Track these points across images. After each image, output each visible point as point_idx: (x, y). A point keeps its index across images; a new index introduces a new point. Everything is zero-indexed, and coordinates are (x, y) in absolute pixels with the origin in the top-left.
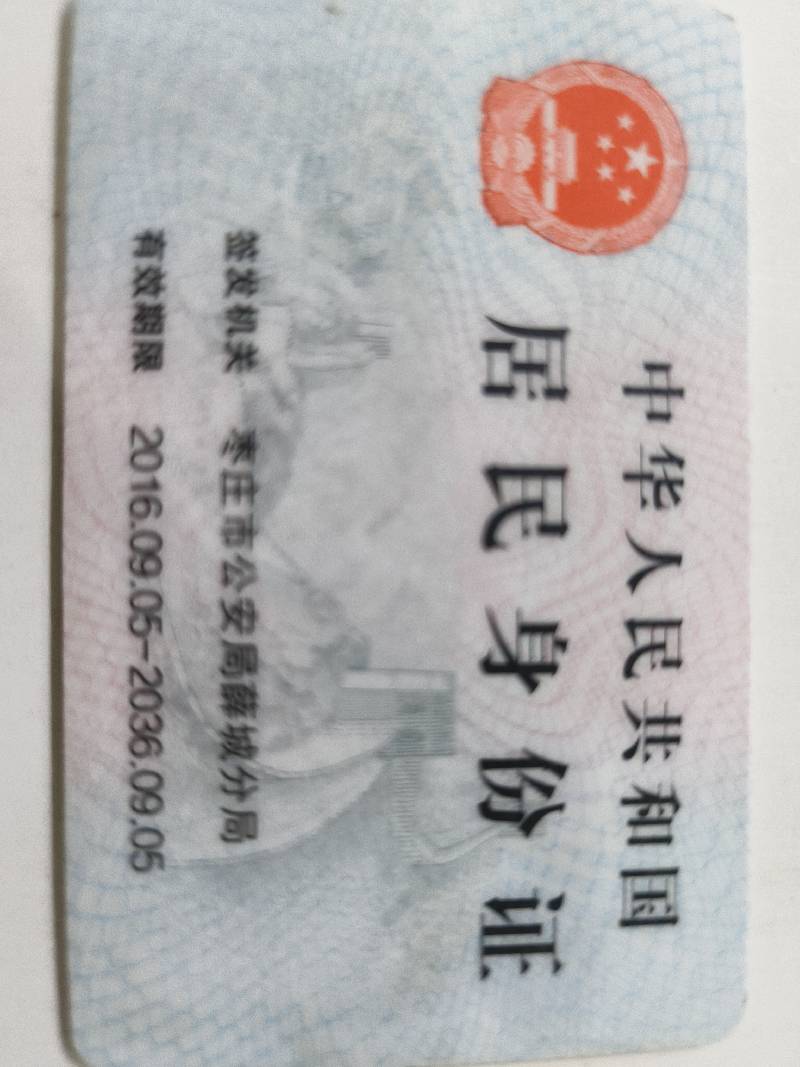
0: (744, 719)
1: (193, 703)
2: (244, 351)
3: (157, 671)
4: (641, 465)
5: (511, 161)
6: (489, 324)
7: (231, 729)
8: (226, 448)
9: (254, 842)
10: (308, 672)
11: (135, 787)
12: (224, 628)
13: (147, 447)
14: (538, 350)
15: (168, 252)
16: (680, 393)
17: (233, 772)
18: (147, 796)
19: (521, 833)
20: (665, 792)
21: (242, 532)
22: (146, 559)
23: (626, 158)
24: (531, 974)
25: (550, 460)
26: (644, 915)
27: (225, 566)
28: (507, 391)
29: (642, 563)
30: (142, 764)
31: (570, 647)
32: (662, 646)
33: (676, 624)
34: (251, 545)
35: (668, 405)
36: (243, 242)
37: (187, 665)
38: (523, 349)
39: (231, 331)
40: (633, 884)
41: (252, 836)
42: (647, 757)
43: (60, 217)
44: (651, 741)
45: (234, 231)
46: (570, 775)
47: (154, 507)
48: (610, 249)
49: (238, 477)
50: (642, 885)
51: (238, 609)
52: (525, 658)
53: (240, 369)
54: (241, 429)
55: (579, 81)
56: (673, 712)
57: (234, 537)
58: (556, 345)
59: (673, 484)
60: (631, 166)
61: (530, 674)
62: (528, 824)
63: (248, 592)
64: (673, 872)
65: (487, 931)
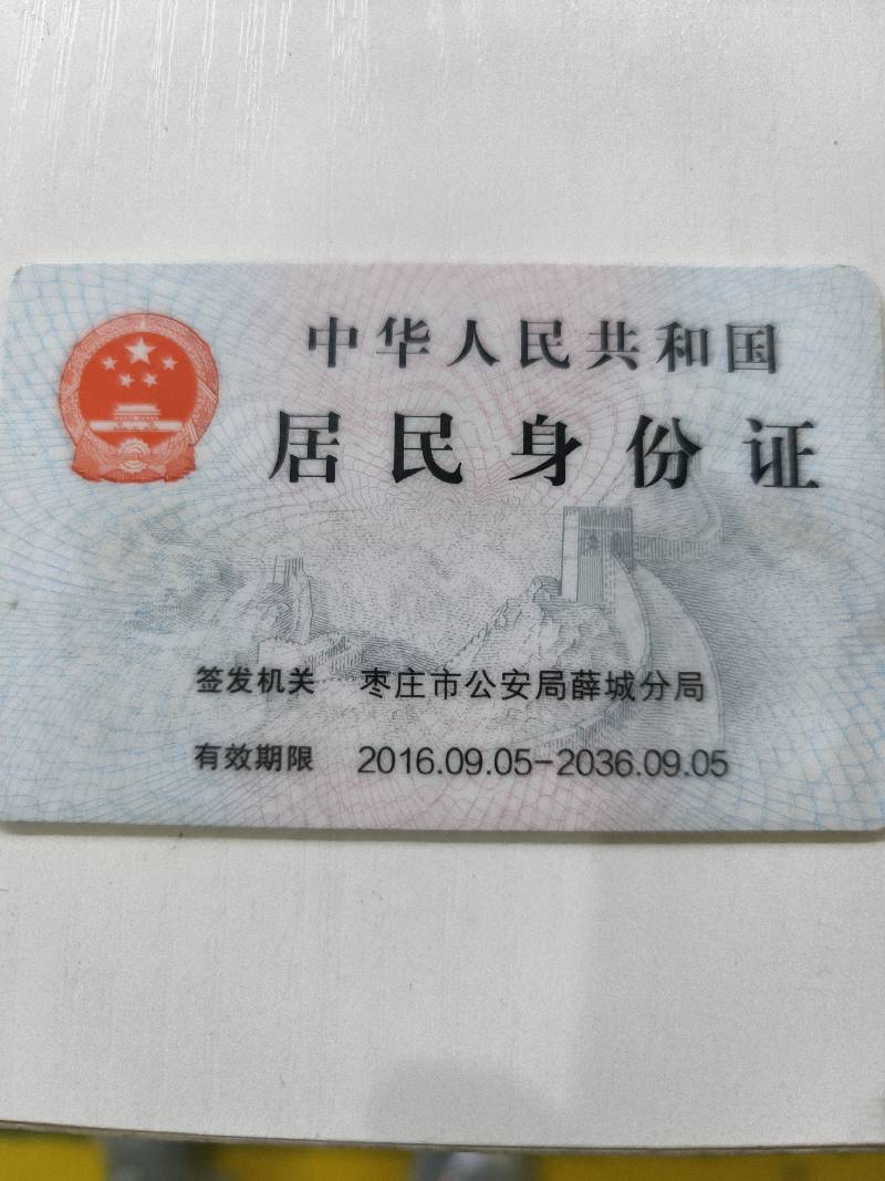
0: (604, 269)
1: (588, 724)
2: (296, 679)
3: (560, 753)
4: (393, 353)
6: (275, 477)
7: (609, 692)
8: (377, 695)
9: (704, 675)
10: (563, 628)
11: (658, 773)
12: (526, 697)
13: (375, 759)
14: (298, 437)
15: (214, 741)
16: (333, 321)
17: (645, 691)
18: (666, 763)
19: (696, 456)
20: (665, 334)
21: (446, 681)
22: (468, 761)
23: (140, 363)
24: (814, 447)
25: (389, 427)
26: (765, 352)
27: (475, 696)
28: (331, 462)
29: (474, 352)
30: (639, 766)
31: (542, 413)
32: (543, 337)
33: (524, 325)
34: (457, 675)
35: (344, 330)
36: (205, 679)
37: (556, 728)
38: (297, 449)
39: (281, 690)
40: (740, 362)
41: (699, 676)
42: (635, 349)
44: (621, 345)
45: (196, 686)
46: (649, 412)
47: (425, 754)
49: (401, 685)
50: (741, 354)
51: (510, 686)
52: (552, 449)
53: (312, 682)
54: (361, 682)
55: (75, 401)
56: (598, 328)
57: (451, 689)
58: (294, 422)
59: (409, 327)
60: (145, 359)
61: (566, 446)
62: (690, 448)
63: (496, 677)
64: (730, 328)
65: (779, 483)
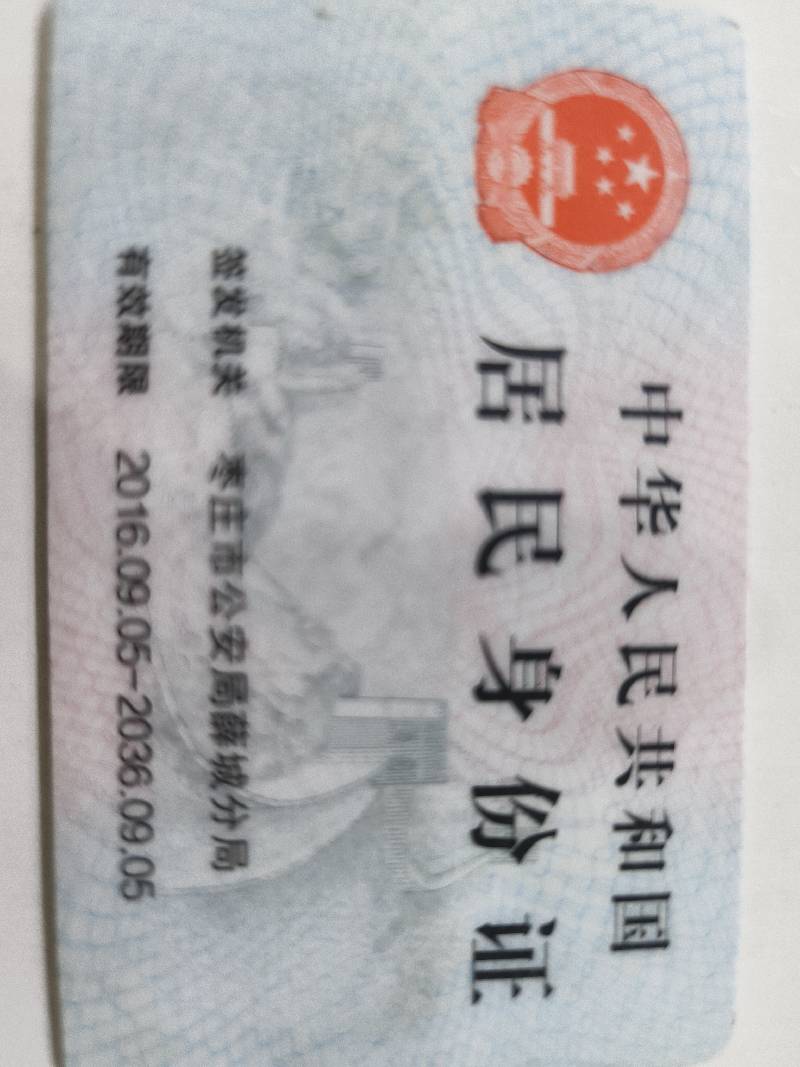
0: (738, 745)
1: (182, 731)
2: (232, 372)
3: (147, 701)
4: (638, 490)
5: (507, 175)
6: (483, 344)
7: (222, 757)
8: (214, 473)
9: (245, 870)
10: (299, 701)
11: (125, 816)
12: (214, 656)
13: (133, 472)
14: (534, 371)
15: (154, 271)
16: (678, 415)
18: (137, 825)
19: (514, 859)
20: (658, 818)
21: (230, 559)
22: (133, 586)
23: (626, 171)
24: (521, 998)
25: (546, 484)
26: (636, 939)
27: (215, 594)
28: (502, 413)
29: (637, 589)
30: (132, 793)
31: (564, 674)
32: (657, 673)
33: (671, 650)
34: (241, 572)
35: (666, 428)
36: (230, 260)
37: (175, 693)
38: (519, 371)
39: (218, 353)
40: (625, 909)
41: (243, 864)
42: (640, 783)
43: (41, 232)
44: (644, 767)
45: (221, 247)
46: (563, 802)
47: (140, 534)
48: (608, 266)
49: (227, 503)
50: (634, 910)
51: (228, 638)
52: (518, 685)
53: (228, 392)
54: (230, 453)
55: (578, 90)
56: (667, 739)
57: (223, 564)
58: (552, 367)
59: (670, 508)
60: (631, 180)
61: (523, 702)
62: (520, 850)
63: (239, 620)
64: (665, 897)
65: (480, 956)
